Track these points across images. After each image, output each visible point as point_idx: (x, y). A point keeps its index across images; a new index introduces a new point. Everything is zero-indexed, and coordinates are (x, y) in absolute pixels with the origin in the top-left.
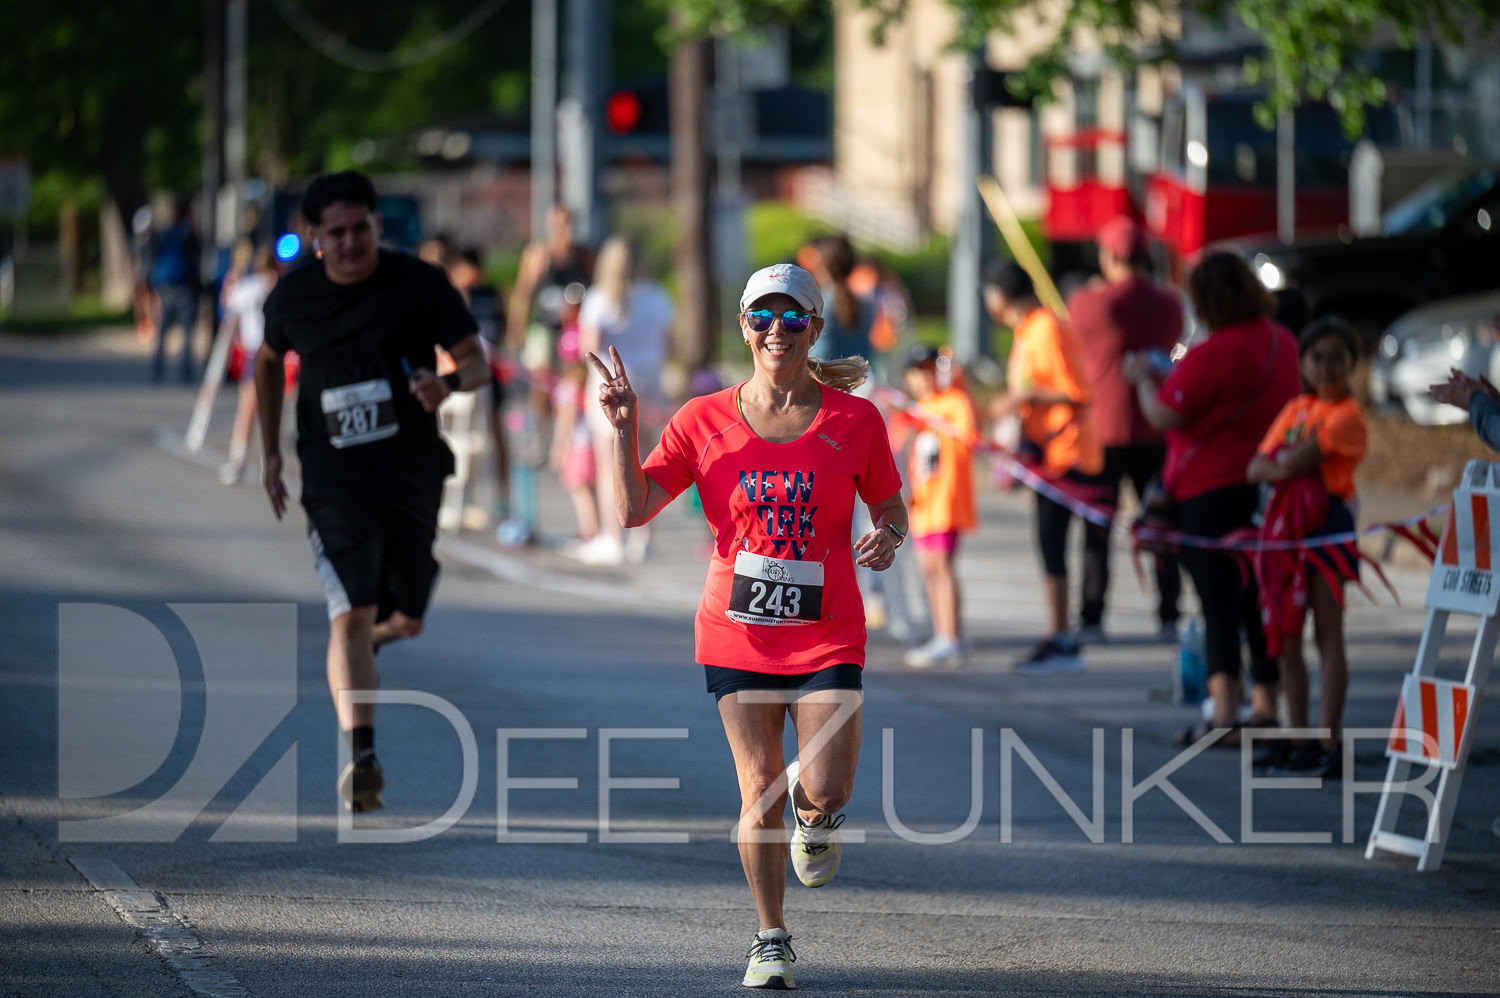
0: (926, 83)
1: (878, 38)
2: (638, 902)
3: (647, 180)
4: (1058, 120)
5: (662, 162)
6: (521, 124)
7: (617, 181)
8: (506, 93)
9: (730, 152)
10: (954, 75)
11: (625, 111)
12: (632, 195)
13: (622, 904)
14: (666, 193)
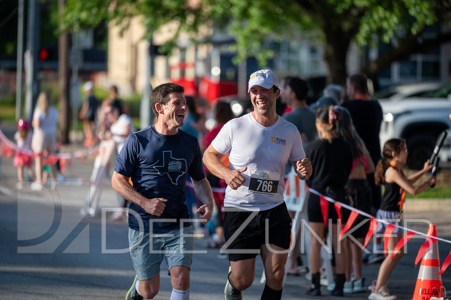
0: (135, 49)
1: (121, 34)
2: (43, 292)
3: (51, 75)
4: (175, 60)
5: (55, 70)
6: (13, 57)
7: (41, 75)
8: (9, 49)
9: (76, 68)
10: (144, 47)
11: (44, 54)
12: (46, 79)
13: (38, 292)
14: (57, 79)
